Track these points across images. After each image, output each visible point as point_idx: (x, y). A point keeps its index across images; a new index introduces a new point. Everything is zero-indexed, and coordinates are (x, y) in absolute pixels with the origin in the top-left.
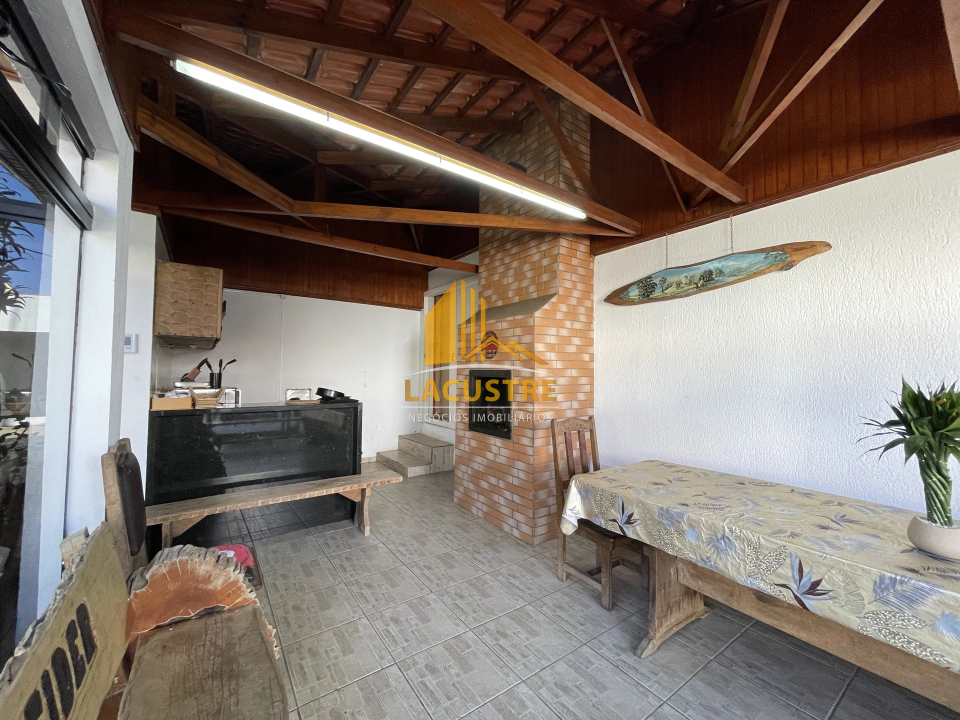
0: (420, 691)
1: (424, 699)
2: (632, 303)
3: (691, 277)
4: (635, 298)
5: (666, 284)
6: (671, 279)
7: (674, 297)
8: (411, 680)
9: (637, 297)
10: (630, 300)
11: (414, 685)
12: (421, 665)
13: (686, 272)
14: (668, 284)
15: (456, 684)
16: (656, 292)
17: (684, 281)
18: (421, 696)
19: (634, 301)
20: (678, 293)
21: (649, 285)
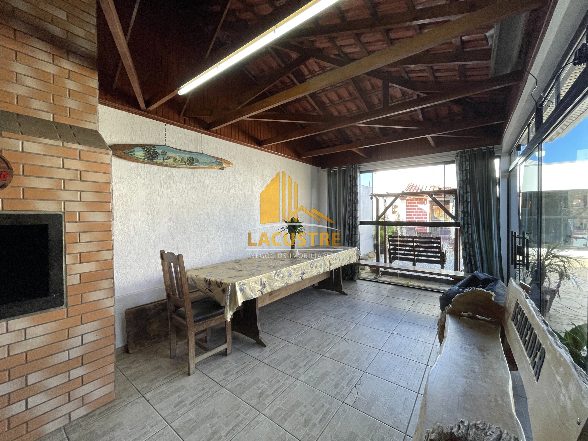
0: (326, 421)
1: (330, 417)
2: (137, 160)
3: (182, 158)
4: (140, 157)
5: (166, 156)
6: (169, 154)
7: (171, 166)
8: (321, 430)
9: (142, 158)
10: (135, 158)
11: (324, 426)
12: (307, 430)
13: (180, 153)
14: (168, 157)
15: (312, 405)
16: (159, 159)
17: (178, 158)
18: (329, 419)
19: (139, 159)
20: (174, 165)
21: (153, 152)
